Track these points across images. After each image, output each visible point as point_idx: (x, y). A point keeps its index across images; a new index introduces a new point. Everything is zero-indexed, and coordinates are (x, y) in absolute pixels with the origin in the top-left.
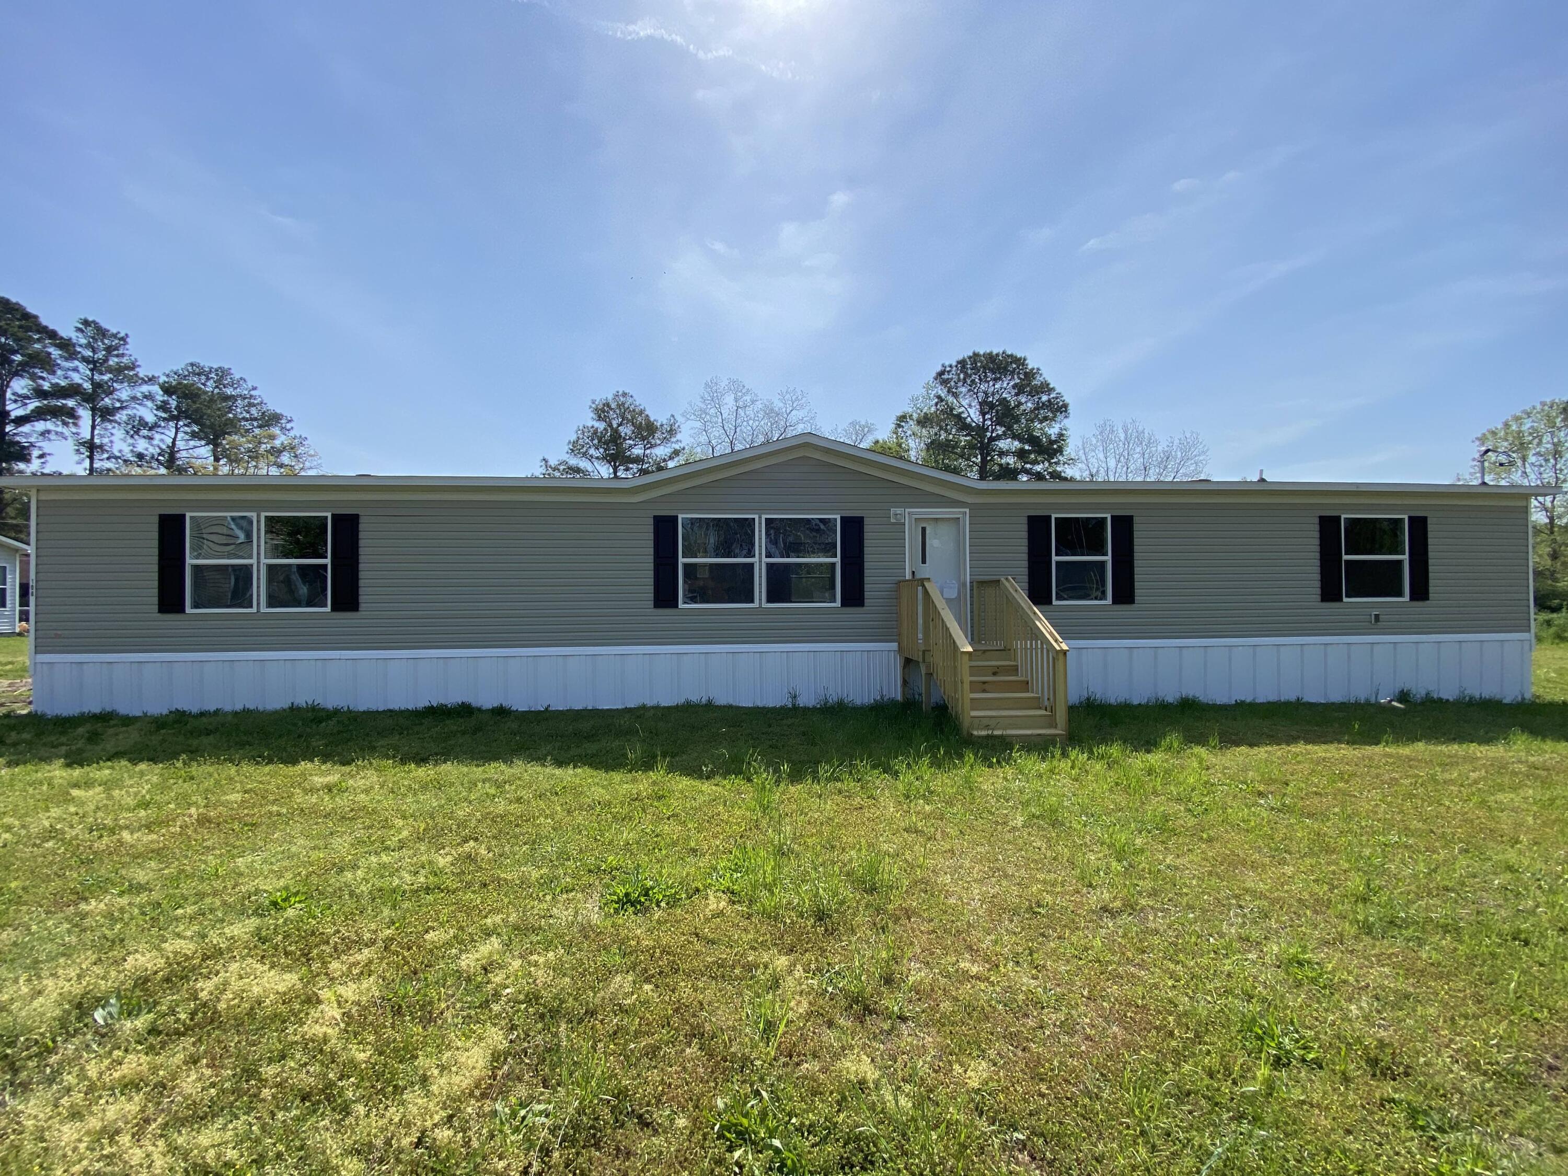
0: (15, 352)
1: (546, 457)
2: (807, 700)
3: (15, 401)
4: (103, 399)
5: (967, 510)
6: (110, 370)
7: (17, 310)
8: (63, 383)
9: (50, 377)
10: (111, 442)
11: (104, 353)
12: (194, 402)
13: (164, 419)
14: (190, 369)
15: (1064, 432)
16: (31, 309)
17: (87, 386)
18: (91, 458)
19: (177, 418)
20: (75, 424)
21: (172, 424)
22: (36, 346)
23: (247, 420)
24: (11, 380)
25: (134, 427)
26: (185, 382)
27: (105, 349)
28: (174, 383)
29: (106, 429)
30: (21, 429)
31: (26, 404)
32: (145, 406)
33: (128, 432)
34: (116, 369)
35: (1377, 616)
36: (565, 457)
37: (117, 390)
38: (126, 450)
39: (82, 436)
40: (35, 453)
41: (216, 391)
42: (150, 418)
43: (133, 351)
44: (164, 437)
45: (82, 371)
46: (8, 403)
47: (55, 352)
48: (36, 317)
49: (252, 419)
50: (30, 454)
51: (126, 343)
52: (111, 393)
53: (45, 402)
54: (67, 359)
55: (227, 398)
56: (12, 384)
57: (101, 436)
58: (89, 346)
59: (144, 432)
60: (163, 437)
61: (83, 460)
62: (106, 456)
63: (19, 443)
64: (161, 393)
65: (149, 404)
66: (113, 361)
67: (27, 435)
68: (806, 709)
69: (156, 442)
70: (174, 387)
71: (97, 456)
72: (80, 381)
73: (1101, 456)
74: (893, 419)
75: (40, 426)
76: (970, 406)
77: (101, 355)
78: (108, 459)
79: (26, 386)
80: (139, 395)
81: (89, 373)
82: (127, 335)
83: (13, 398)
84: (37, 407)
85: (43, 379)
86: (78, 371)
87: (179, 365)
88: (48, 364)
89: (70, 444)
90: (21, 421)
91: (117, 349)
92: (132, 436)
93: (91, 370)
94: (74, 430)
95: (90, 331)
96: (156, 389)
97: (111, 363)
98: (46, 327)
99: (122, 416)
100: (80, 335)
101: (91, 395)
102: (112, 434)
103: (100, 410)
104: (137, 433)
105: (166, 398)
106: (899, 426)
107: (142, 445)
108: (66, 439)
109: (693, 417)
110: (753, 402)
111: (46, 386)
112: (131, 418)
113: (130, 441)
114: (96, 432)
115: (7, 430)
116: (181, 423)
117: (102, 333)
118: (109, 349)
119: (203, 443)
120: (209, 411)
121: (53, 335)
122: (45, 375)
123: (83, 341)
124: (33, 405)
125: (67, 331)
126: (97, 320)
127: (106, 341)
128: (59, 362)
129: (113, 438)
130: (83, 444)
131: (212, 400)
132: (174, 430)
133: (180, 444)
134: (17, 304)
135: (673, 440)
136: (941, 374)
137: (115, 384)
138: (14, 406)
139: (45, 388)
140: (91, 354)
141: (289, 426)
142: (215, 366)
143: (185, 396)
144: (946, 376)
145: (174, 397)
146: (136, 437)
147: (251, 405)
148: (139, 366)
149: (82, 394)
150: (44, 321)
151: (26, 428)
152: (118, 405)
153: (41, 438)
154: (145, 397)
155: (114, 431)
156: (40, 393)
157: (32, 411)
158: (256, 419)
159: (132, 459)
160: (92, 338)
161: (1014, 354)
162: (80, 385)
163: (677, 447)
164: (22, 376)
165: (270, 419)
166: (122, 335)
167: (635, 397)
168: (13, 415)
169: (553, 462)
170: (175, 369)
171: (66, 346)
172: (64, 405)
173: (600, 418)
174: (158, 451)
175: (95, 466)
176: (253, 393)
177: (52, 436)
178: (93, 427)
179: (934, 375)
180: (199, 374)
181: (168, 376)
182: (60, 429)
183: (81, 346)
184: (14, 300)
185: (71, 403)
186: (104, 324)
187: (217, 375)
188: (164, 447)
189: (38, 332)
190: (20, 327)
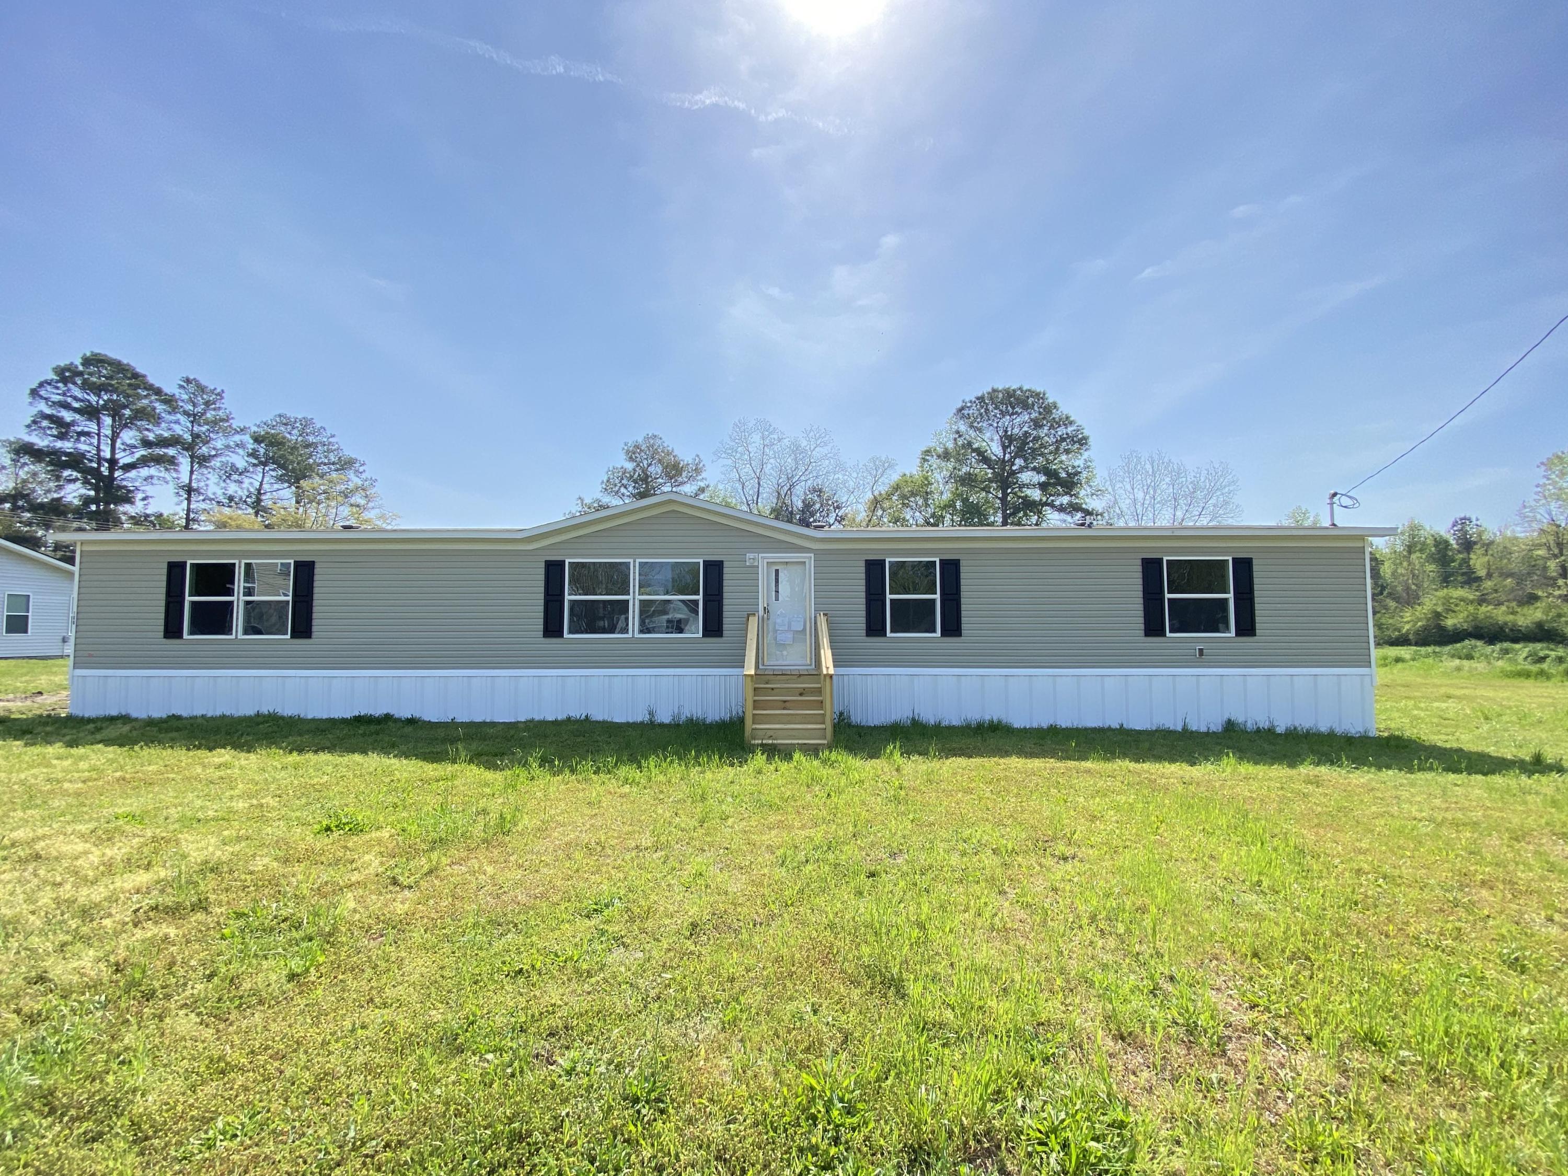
0: (125, 407)
1: (582, 496)
2: (664, 717)
3: (124, 450)
4: (200, 448)
5: (812, 555)
6: (207, 423)
7: (127, 370)
8: (166, 435)
9: (155, 429)
10: (207, 485)
11: (203, 407)
12: (279, 449)
13: (254, 465)
14: (278, 419)
15: (1089, 463)
16: (140, 370)
17: (188, 437)
18: (189, 500)
19: (265, 464)
20: (176, 470)
21: (260, 469)
22: (143, 401)
23: (325, 464)
24: (121, 430)
25: (226, 472)
26: (273, 431)
27: (204, 404)
28: (263, 433)
29: (203, 474)
30: (127, 475)
31: (133, 453)
32: (237, 453)
33: (221, 477)
34: (212, 422)
35: (1201, 650)
36: (599, 495)
37: (213, 439)
38: (219, 492)
39: (181, 480)
40: (140, 496)
41: (300, 439)
42: (241, 464)
43: (228, 405)
44: (251, 482)
45: (183, 423)
46: (117, 451)
47: (160, 407)
48: (144, 376)
49: (330, 464)
50: (133, 497)
51: (222, 398)
52: (208, 442)
53: (150, 451)
54: (170, 413)
55: (308, 446)
56: (121, 435)
57: (199, 481)
58: (191, 401)
59: (235, 477)
60: (251, 480)
61: (182, 502)
62: (201, 498)
63: (126, 487)
64: (252, 441)
65: (241, 451)
66: (210, 415)
67: (133, 480)
68: (662, 725)
69: (245, 485)
70: (263, 436)
71: (194, 497)
72: (181, 433)
73: (1128, 487)
74: (919, 454)
75: (145, 472)
76: (992, 440)
77: (199, 409)
78: (203, 500)
79: (134, 437)
80: (232, 444)
81: (189, 425)
82: (223, 391)
83: (122, 447)
84: (143, 456)
85: (147, 430)
86: (179, 424)
87: (269, 416)
88: (155, 418)
89: (171, 488)
90: (128, 467)
91: (214, 403)
92: (224, 481)
93: (192, 422)
94: (175, 475)
95: (191, 388)
96: (247, 439)
97: (208, 415)
98: (152, 385)
99: (216, 463)
100: (182, 391)
101: (190, 444)
102: (208, 479)
103: (198, 457)
104: (229, 477)
105: (256, 446)
106: (925, 460)
107: (232, 488)
108: (167, 483)
109: (723, 455)
110: (780, 440)
111: (151, 437)
112: (224, 464)
113: (223, 485)
114: (194, 477)
115: (116, 476)
116: (267, 468)
117: (202, 389)
118: (207, 404)
119: (286, 485)
120: (291, 457)
121: (158, 392)
122: (150, 427)
123: (185, 397)
124: (141, 452)
125: (170, 388)
126: (198, 378)
127: (205, 396)
128: (163, 415)
129: (208, 482)
130: (182, 487)
131: (294, 448)
132: (261, 475)
133: (266, 487)
134: (128, 365)
135: (699, 478)
136: (960, 410)
137: (211, 435)
138: (123, 454)
139: (151, 438)
140: (192, 408)
141: (361, 469)
142: (300, 417)
143: (271, 444)
144: (966, 412)
145: (262, 445)
146: (228, 481)
147: (329, 451)
148: (233, 418)
149: (184, 444)
150: (151, 380)
151: (133, 474)
152: (213, 453)
153: (145, 483)
154: (237, 445)
155: (209, 476)
156: (146, 443)
157: (138, 459)
158: (333, 464)
159: (224, 501)
160: (193, 394)
161: (1033, 389)
162: (180, 436)
163: (702, 484)
164: (130, 428)
165: (345, 464)
166: (218, 390)
167: (664, 439)
168: (121, 462)
169: (588, 501)
170: (264, 420)
171: (170, 401)
172: (165, 454)
173: (631, 459)
174: (247, 493)
175: (192, 507)
176: (331, 440)
177: (155, 481)
178: (192, 472)
179: (955, 411)
180: (286, 424)
181: (259, 426)
182: (162, 474)
183: (183, 401)
184: (125, 362)
185: (171, 452)
186: (204, 382)
187: (301, 424)
188: (252, 490)
189: (145, 388)
190: (130, 385)
